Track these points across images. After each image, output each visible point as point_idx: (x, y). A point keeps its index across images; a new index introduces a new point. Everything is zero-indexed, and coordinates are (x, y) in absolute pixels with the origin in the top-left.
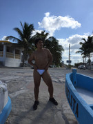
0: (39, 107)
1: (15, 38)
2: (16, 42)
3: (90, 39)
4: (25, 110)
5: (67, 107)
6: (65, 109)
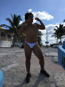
0: (31, 79)
1: (7, 26)
2: (8, 29)
3: (61, 26)
4: (17, 84)
5: (59, 78)
6: (57, 81)
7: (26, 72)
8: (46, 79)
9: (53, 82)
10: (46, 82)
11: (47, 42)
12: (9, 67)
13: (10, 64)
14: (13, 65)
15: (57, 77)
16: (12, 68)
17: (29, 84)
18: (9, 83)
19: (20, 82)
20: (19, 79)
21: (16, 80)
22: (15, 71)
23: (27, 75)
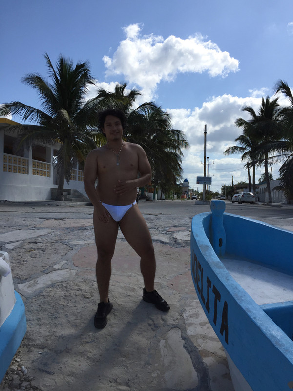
3: (269, 107)
4: (68, 331)
5: (197, 315)
6: (191, 324)
7: (97, 298)
8: (158, 317)
9: (176, 327)
10: (156, 327)
11: (205, 180)
12: (43, 281)
13: (46, 272)
14: (55, 276)
15: (193, 312)
16: (52, 286)
17: (104, 331)
18: (44, 331)
19: (75, 326)
20: (72, 318)
21: (64, 320)
22: (62, 294)
23: (99, 305)
